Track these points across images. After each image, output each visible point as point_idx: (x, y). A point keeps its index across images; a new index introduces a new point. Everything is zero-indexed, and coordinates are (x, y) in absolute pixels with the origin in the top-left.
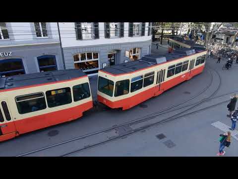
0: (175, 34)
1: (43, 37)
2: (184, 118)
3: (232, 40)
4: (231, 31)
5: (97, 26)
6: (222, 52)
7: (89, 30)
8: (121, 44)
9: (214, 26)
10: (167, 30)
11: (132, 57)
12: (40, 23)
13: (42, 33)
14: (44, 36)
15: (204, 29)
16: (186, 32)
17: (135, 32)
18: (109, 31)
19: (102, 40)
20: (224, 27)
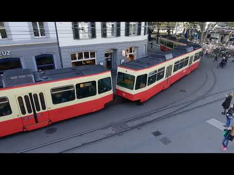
0: (171, 33)
1: (40, 36)
2: (179, 116)
3: (227, 39)
4: (226, 31)
5: (93, 26)
6: (216, 51)
7: (86, 30)
8: (117, 43)
9: (209, 25)
10: (163, 30)
11: (128, 56)
12: (38, 23)
13: (40, 33)
14: (42, 35)
15: (199, 28)
16: (182, 32)
17: (131, 32)
18: (106, 30)
19: (99, 40)
20: (219, 27)
